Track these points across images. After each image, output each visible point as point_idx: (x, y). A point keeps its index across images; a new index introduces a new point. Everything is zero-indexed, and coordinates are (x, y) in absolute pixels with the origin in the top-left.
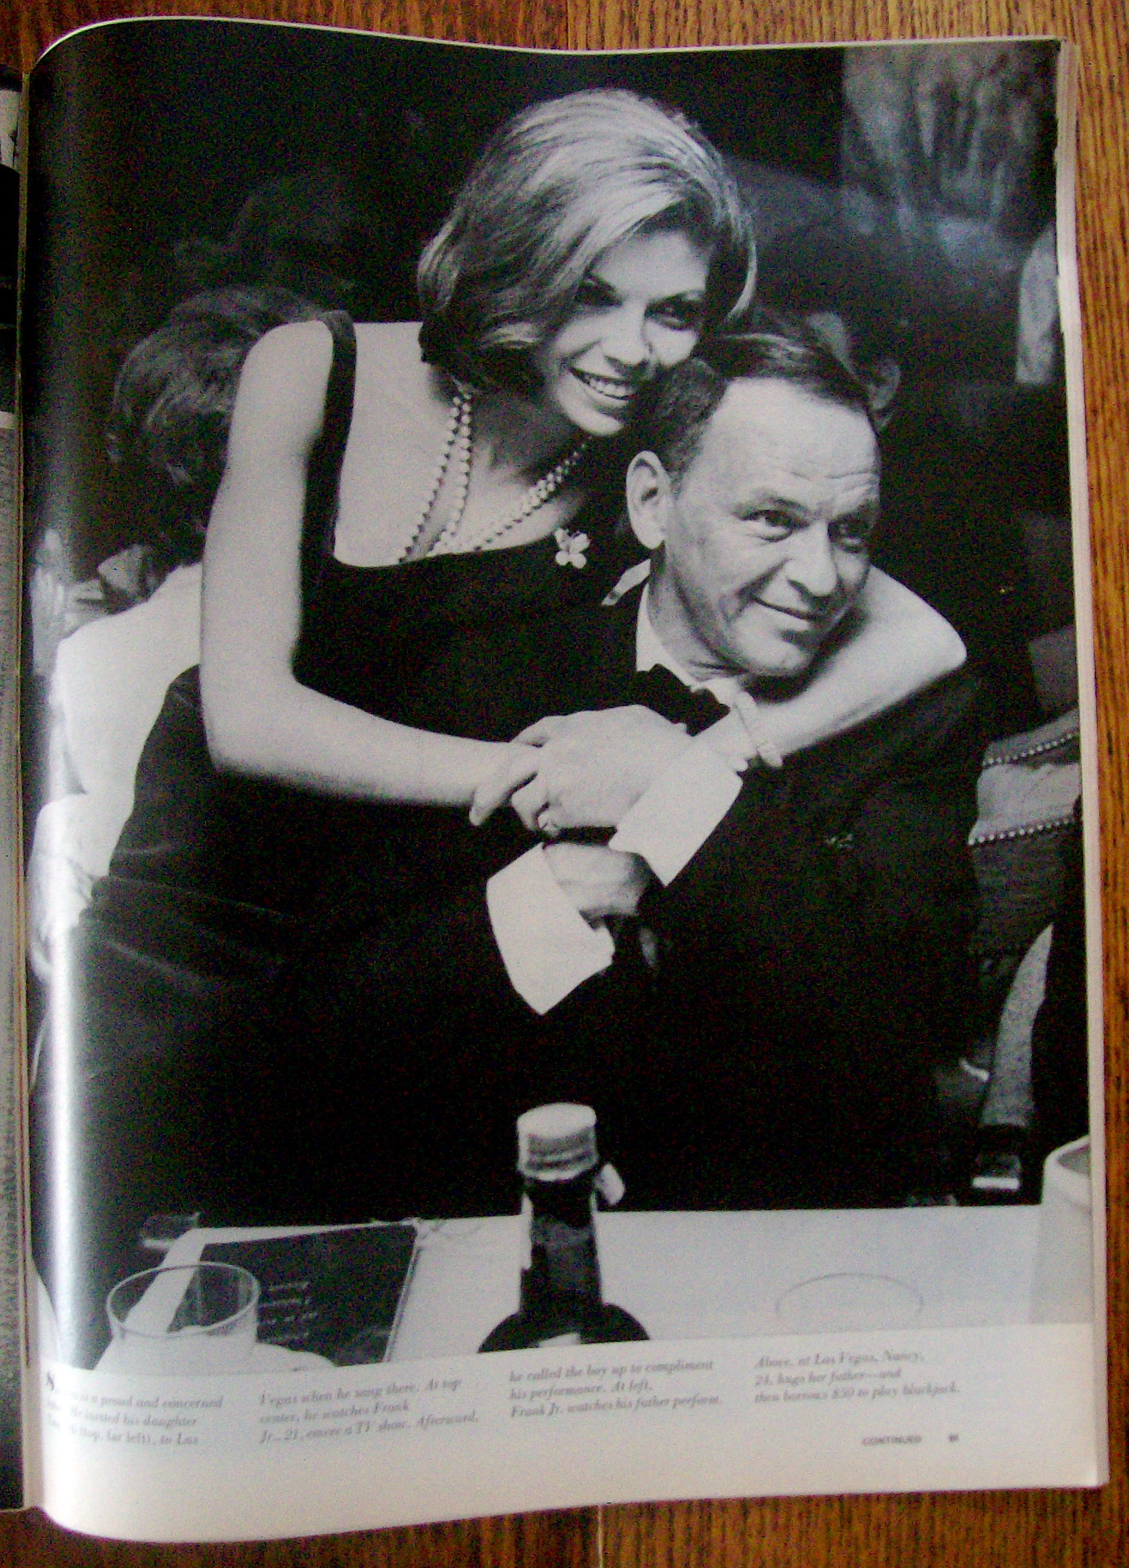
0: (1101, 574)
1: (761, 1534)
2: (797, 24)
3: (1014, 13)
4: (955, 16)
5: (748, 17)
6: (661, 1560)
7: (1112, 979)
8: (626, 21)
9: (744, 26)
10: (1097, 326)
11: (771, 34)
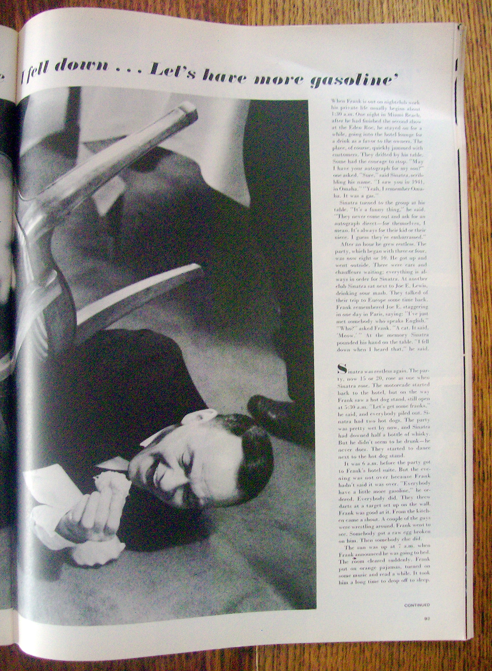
0: (472, 247)
1: (326, 656)
2: (345, 14)
3: (436, 11)
4: (411, 11)
5: (324, 12)
6: (282, 668)
7: (477, 420)
8: (273, 12)
9: (322, 15)
10: (471, 143)
11: (333, 20)
